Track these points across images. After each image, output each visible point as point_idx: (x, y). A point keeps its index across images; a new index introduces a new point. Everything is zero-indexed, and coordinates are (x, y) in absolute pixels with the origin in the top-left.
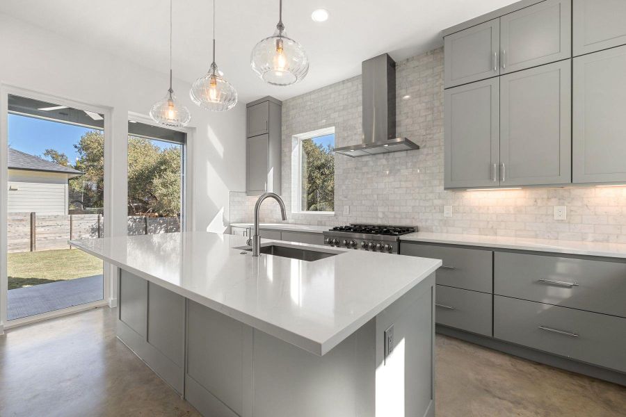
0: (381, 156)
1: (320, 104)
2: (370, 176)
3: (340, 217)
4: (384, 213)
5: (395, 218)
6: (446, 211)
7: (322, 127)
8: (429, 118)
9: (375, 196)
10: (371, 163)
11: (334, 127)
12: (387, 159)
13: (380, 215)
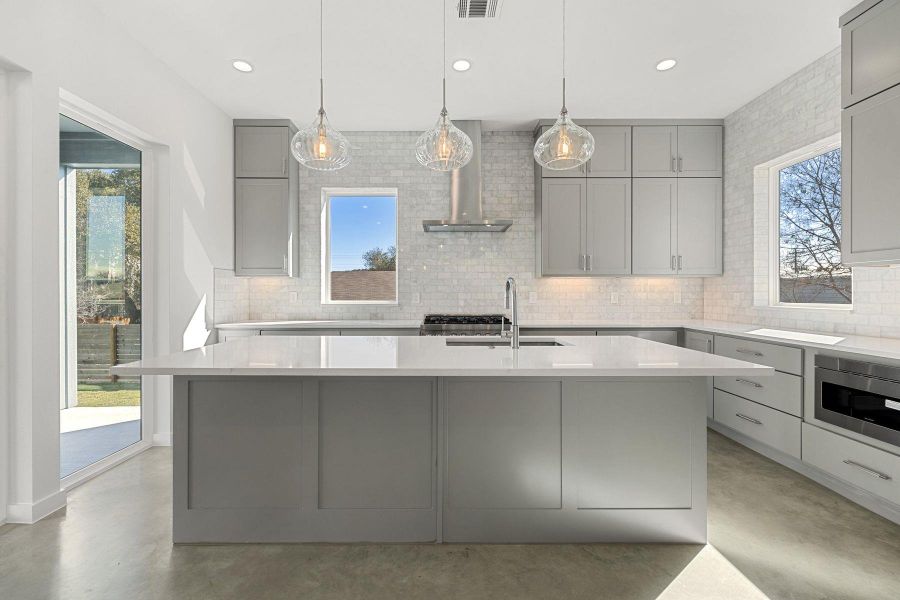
0: (462, 234)
1: (372, 153)
2: (447, 257)
3: (405, 307)
4: (465, 300)
5: (479, 306)
6: (531, 298)
7: (376, 185)
8: (515, 201)
9: (455, 282)
10: (450, 242)
11: (396, 189)
12: (469, 239)
13: (462, 303)
